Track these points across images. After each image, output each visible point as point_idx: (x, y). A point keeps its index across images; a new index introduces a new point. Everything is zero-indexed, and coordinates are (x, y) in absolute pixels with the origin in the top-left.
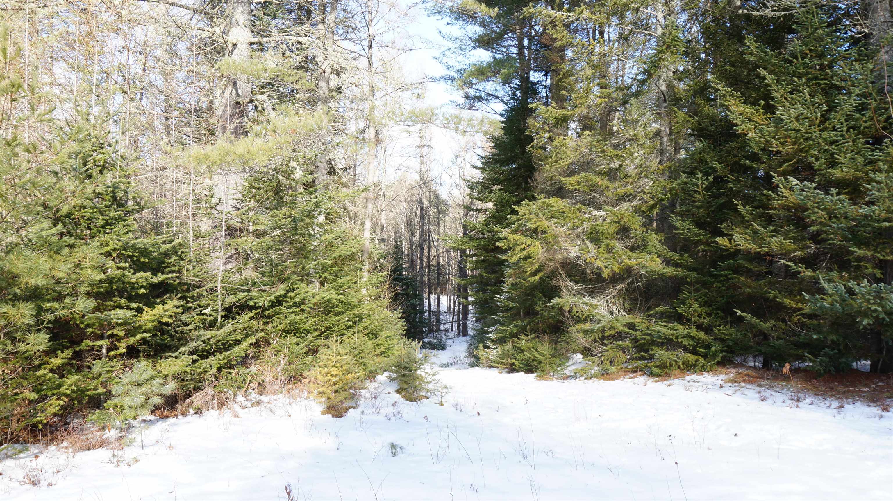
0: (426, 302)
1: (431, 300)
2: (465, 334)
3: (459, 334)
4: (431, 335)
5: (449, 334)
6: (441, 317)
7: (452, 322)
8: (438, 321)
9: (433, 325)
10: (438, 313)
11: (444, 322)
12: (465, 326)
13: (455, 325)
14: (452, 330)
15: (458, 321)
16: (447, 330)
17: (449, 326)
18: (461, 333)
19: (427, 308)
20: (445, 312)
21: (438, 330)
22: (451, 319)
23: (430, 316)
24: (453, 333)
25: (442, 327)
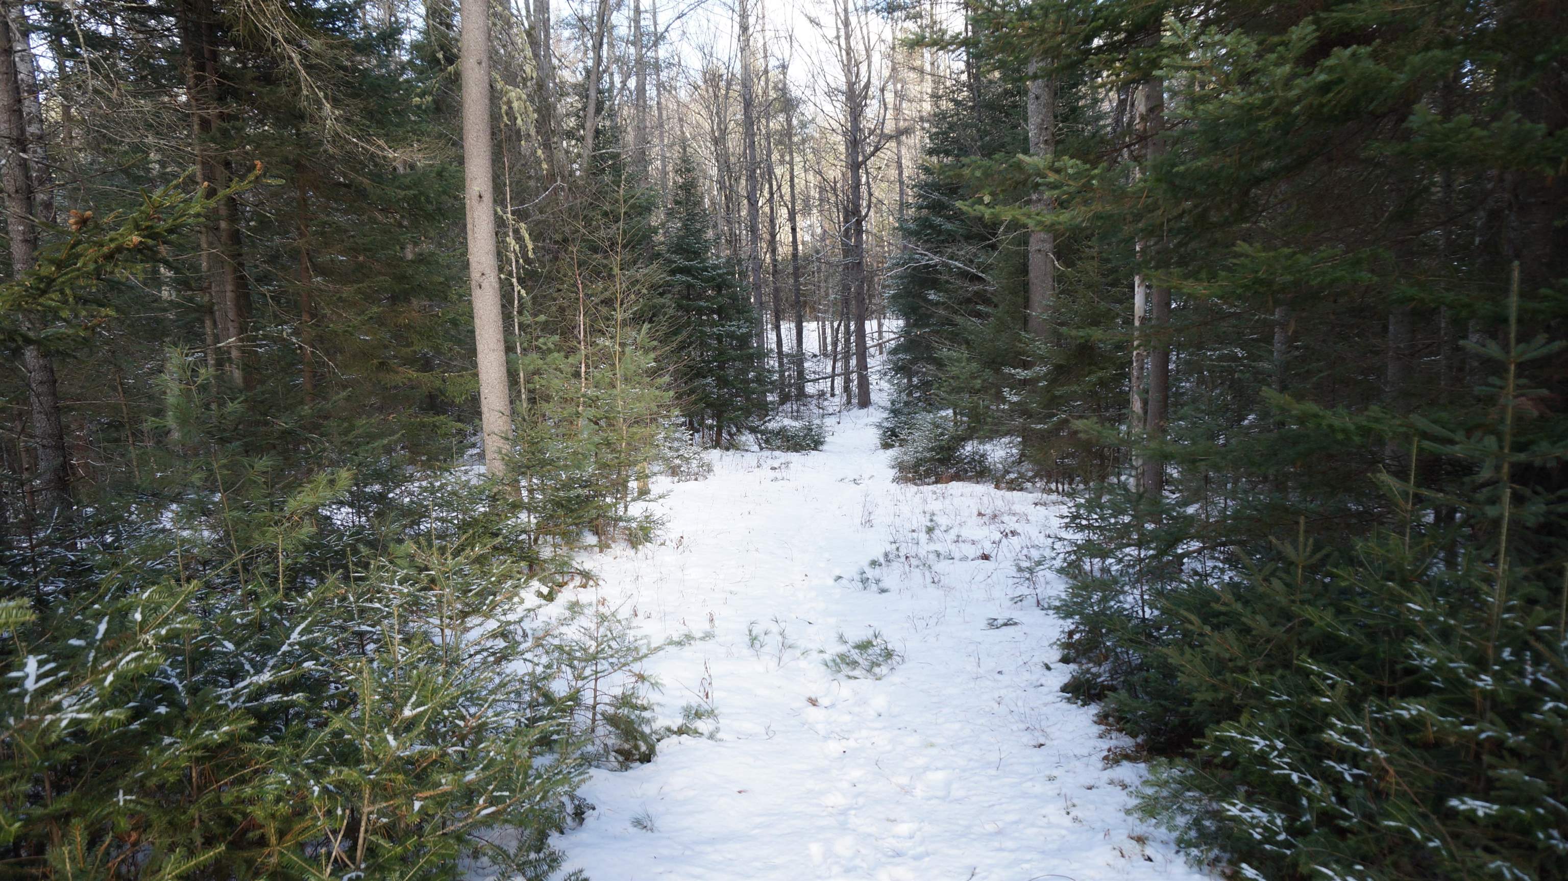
0: (772, 336)
1: (783, 331)
2: (865, 402)
3: (849, 402)
4: (787, 407)
5: (826, 403)
6: (806, 365)
7: (833, 376)
8: (801, 373)
9: (790, 385)
10: (799, 358)
11: (813, 376)
12: (864, 383)
13: (839, 382)
14: (833, 395)
15: (847, 374)
16: (821, 394)
17: (825, 385)
18: (855, 401)
19: (774, 346)
20: (815, 356)
21: (801, 395)
22: (829, 370)
23: (781, 364)
24: (836, 400)
25: (810, 389)
